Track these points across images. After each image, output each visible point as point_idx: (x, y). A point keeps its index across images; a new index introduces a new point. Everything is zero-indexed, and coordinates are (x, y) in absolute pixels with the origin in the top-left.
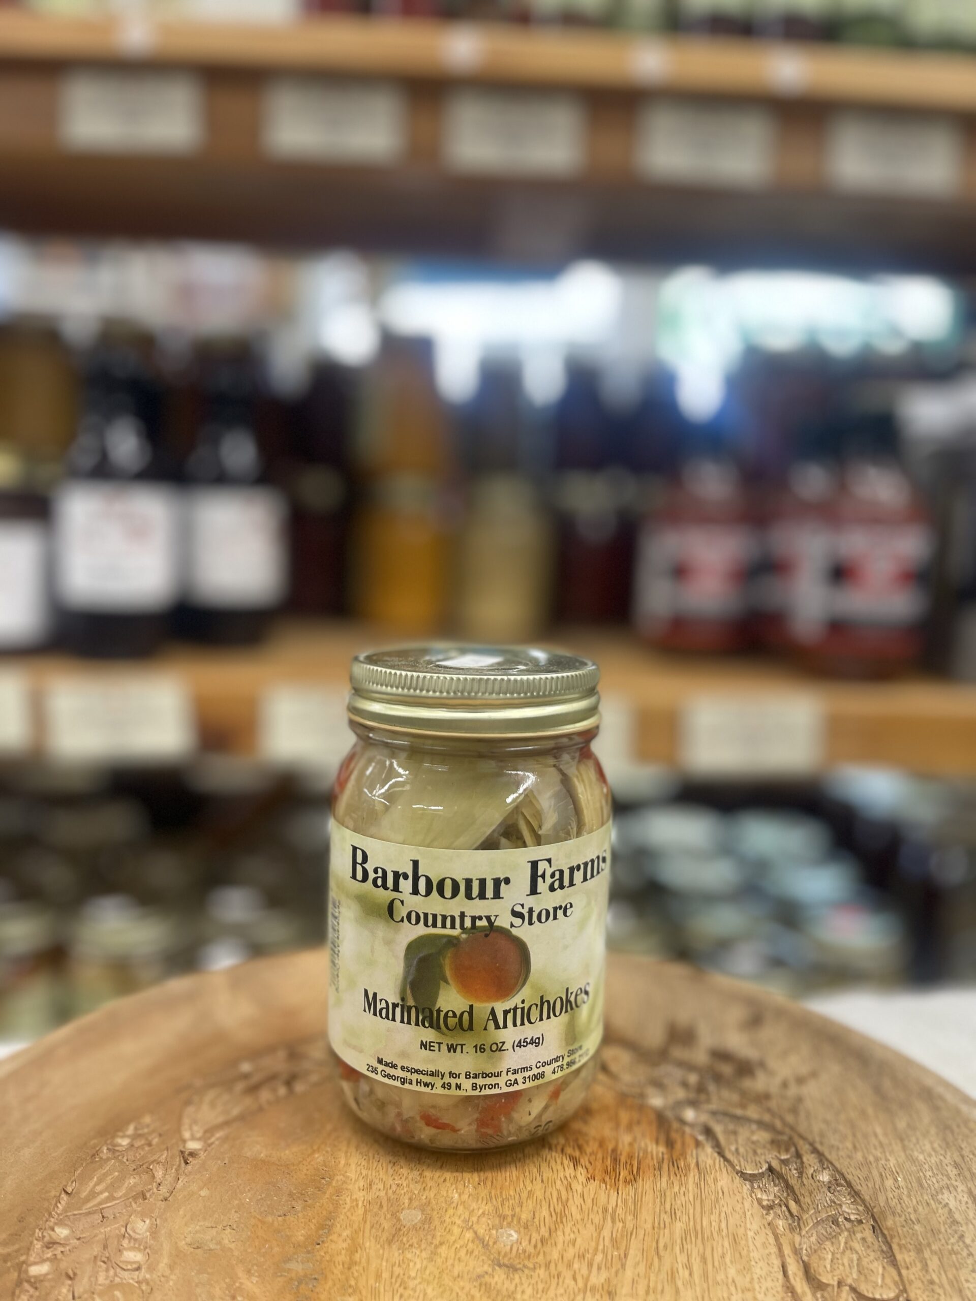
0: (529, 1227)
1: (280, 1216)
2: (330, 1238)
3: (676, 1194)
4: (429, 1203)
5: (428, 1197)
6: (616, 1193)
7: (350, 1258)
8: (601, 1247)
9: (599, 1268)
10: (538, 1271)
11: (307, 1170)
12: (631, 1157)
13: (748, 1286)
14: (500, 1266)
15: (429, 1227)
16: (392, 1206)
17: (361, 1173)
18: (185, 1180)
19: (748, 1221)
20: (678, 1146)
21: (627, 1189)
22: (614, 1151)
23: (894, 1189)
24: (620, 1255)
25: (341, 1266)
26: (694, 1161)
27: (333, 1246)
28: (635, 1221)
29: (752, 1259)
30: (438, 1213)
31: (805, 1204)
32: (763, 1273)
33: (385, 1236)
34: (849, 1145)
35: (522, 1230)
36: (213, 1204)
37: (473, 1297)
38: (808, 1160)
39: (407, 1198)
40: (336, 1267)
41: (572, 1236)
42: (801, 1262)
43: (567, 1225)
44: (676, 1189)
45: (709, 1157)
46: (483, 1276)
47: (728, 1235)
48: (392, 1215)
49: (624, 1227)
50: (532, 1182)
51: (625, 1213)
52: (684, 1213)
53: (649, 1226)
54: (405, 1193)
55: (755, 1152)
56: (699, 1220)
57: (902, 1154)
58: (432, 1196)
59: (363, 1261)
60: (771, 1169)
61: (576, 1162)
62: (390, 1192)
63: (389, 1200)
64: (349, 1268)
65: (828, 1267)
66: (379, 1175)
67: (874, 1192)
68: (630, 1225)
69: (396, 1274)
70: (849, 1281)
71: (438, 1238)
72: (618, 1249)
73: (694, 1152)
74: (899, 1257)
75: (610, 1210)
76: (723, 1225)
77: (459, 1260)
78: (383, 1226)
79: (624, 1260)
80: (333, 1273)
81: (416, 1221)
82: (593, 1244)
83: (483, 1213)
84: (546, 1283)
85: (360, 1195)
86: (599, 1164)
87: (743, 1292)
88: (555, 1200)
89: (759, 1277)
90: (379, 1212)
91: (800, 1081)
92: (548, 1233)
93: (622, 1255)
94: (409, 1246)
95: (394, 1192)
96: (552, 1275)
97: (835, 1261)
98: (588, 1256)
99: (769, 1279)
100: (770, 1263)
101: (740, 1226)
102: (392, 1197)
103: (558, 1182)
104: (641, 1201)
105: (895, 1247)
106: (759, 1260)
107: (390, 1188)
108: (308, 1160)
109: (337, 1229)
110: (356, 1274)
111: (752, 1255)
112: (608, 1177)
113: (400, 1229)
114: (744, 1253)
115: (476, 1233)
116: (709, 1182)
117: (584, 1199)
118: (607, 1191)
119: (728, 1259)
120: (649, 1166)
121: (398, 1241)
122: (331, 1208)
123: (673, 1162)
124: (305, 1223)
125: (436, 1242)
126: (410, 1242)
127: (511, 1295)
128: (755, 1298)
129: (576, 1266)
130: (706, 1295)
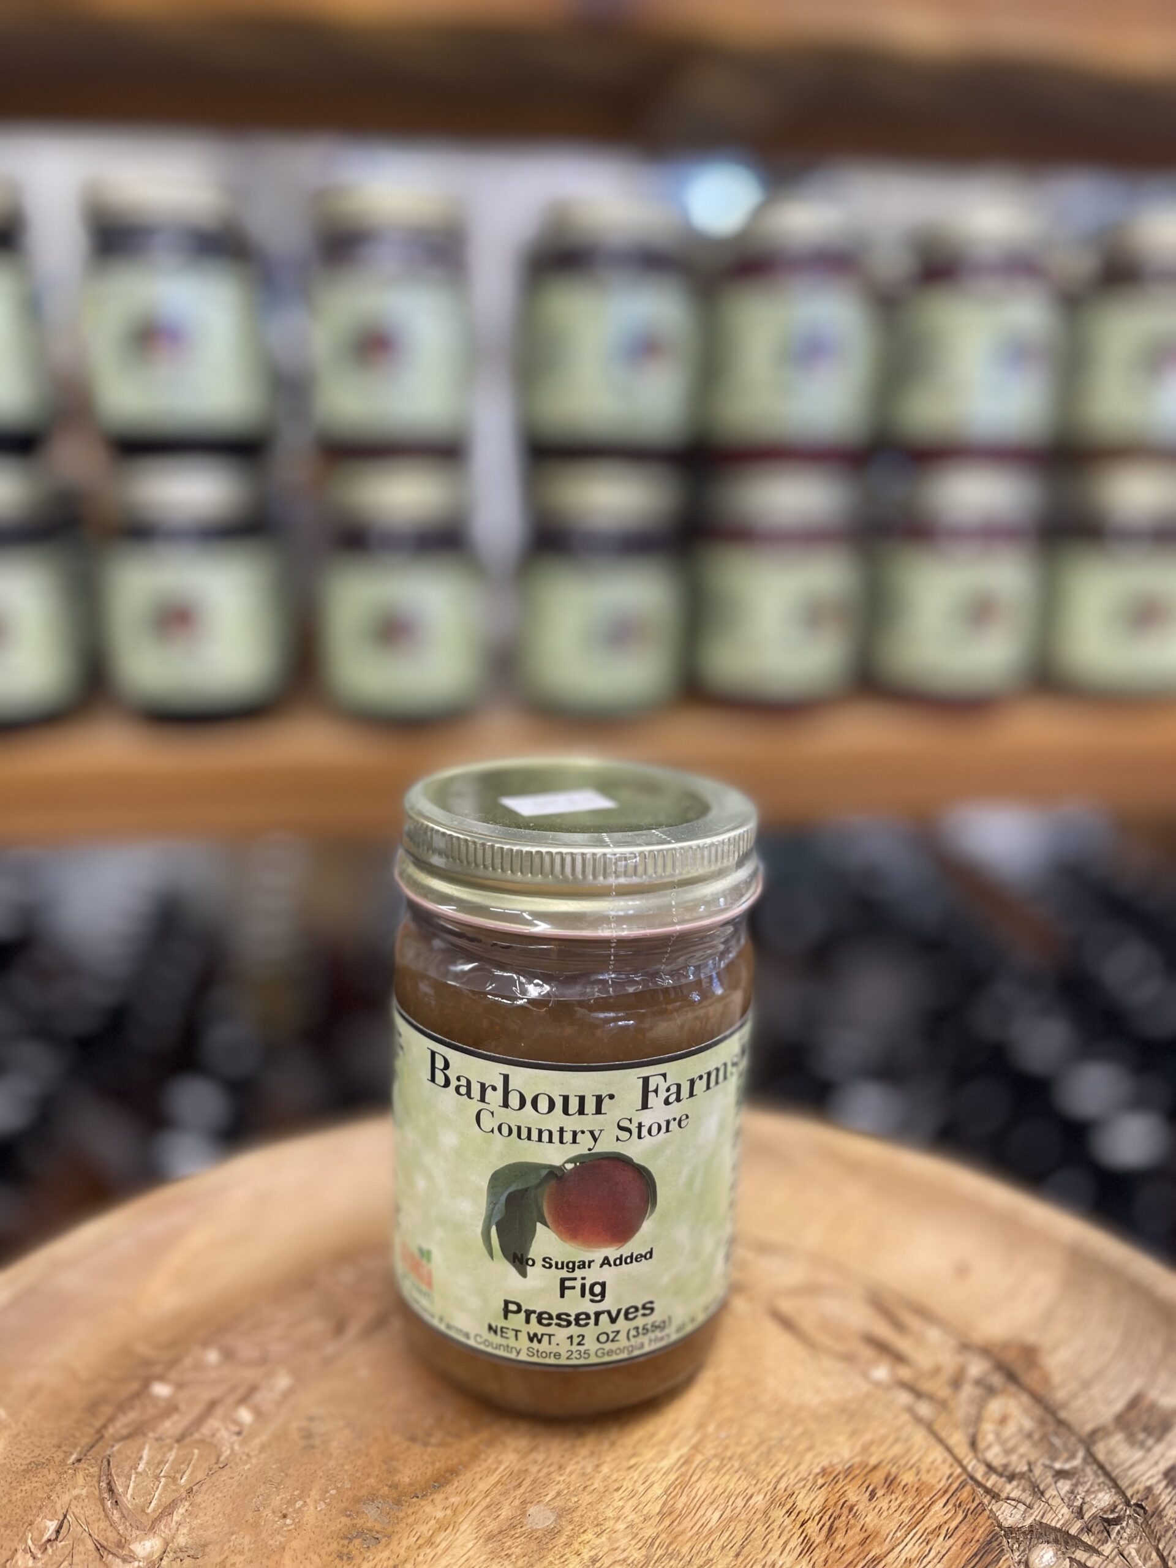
2: (435, 1496)
4: (576, 1509)
5: (580, 1502)
7: (433, 1534)
15: (547, 1543)
16: (531, 1491)
25: (415, 1539)
27: (428, 1509)
30: (573, 1529)
33: (492, 1526)
39: (556, 1491)
40: (408, 1537)
48: (521, 1503)
50: (723, 1548)
54: (560, 1481)
58: (585, 1503)
59: (443, 1545)
62: (545, 1471)
63: (534, 1482)
64: (419, 1548)
71: (546, 1563)
78: (500, 1513)
80: (399, 1544)
81: (541, 1526)
83: (625, 1560)
90: (512, 1492)
94: (506, 1555)
95: (549, 1474)
102: (539, 1480)
107: (550, 1466)
109: (449, 1489)
110: (421, 1558)
113: (514, 1527)
121: (500, 1540)
122: (467, 1458)
124: (427, 1462)
126: (510, 1552)
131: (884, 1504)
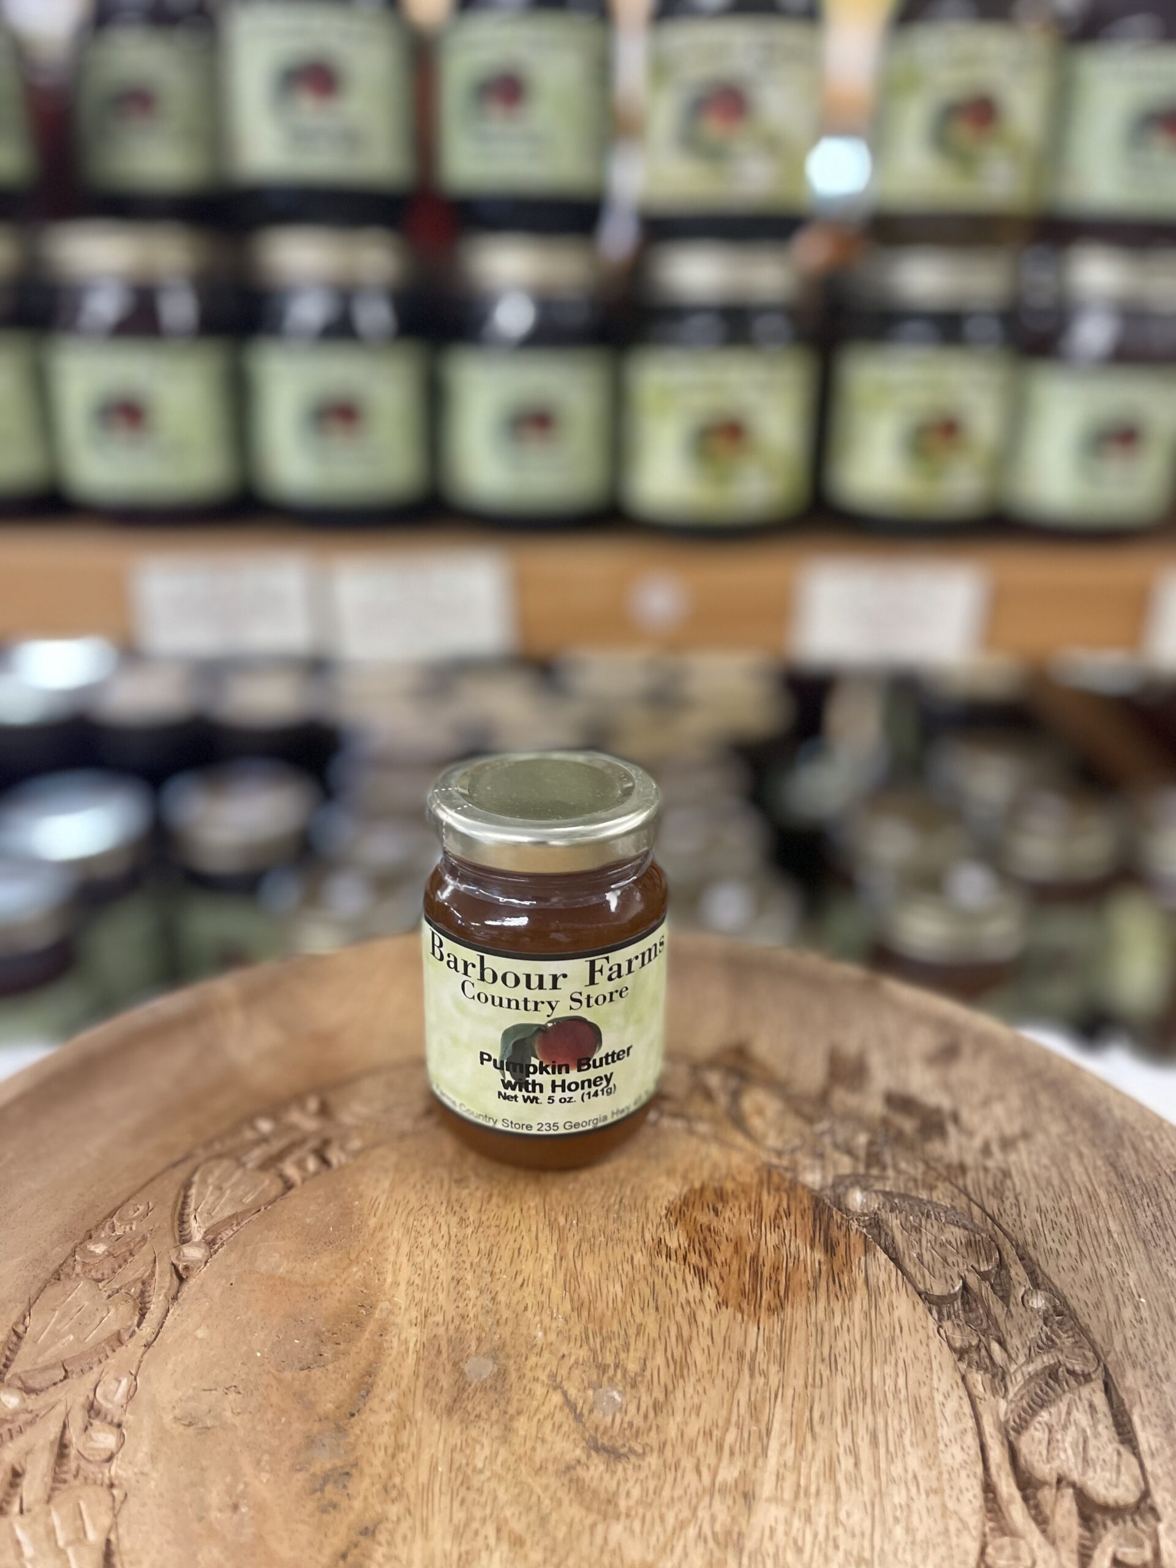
0: (640, 1386)
1: (302, 1369)
2: (369, 1404)
3: (837, 1331)
4: (504, 1344)
5: (503, 1337)
6: (756, 1329)
7: (395, 1437)
8: (734, 1418)
9: (732, 1453)
10: (648, 1459)
11: (342, 1293)
12: (776, 1269)
13: (935, 1485)
14: (597, 1450)
15: (503, 1386)
16: (453, 1350)
17: (413, 1297)
18: (177, 1312)
19: (935, 1377)
20: (841, 1250)
21: (771, 1321)
22: (755, 1258)
23: (1135, 1322)
24: (760, 1431)
25: (383, 1452)
26: (863, 1275)
27: (372, 1419)
28: (781, 1373)
29: (940, 1439)
30: (515, 1362)
31: (1013, 1349)
32: (956, 1466)
33: (443, 1401)
34: (1074, 1251)
35: (628, 1389)
36: (212, 1353)
37: (560, 1503)
38: (1017, 1274)
39: (475, 1339)
40: (375, 1455)
41: (696, 1400)
42: (1006, 1443)
43: (689, 1382)
44: (837, 1321)
45: (883, 1269)
46: (574, 1468)
47: (907, 1398)
48: (455, 1364)
49: (767, 1384)
50: (643, 1309)
51: (768, 1362)
52: (848, 1360)
53: (801, 1382)
54: (471, 1331)
55: (945, 1260)
56: (867, 1374)
57: (1147, 1267)
58: (508, 1334)
59: (413, 1442)
60: (965, 1287)
61: (702, 1275)
62: (452, 1327)
63: (450, 1341)
64: (394, 1456)
65: (1044, 1452)
66: (438, 1299)
67: (1107, 1328)
68: (774, 1381)
69: (456, 1465)
70: (1073, 1478)
71: (515, 1403)
72: (757, 1420)
73: (863, 1259)
74: (1141, 1437)
75: (748, 1357)
76: (901, 1382)
77: (543, 1441)
78: (440, 1385)
79: (765, 1440)
80: (371, 1465)
81: (484, 1377)
82: (724, 1413)
83: (576, 1362)
84: (659, 1478)
85: (412, 1334)
86: (733, 1281)
87: (927, 1495)
88: (673, 1339)
89: (950, 1469)
90: (437, 1361)
91: (1007, 1144)
92: (664, 1394)
93: (764, 1432)
94: (476, 1416)
95: (457, 1329)
96: (667, 1465)
97: (1054, 1444)
98: (715, 1433)
99: (963, 1474)
100: (965, 1447)
101: (925, 1384)
102: (453, 1339)
103: (678, 1310)
104: (790, 1342)
105: (1136, 1419)
106: (950, 1441)
107: (452, 1321)
108: (343, 1277)
109: (378, 1390)
110: (402, 1466)
111: (939, 1431)
112: (746, 1301)
113: (464, 1389)
114: (929, 1429)
115: (565, 1394)
116: (882, 1311)
117: (712, 1338)
118: (743, 1326)
119: (907, 1441)
120: (801, 1284)
121: (460, 1408)
122: (372, 1356)
123: (834, 1276)
124: (337, 1379)
125: (512, 1410)
126: (477, 1412)
127: (611, 1500)
128: (944, 1506)
129: (700, 1450)
130: (877, 1500)
131: (728, 1214)
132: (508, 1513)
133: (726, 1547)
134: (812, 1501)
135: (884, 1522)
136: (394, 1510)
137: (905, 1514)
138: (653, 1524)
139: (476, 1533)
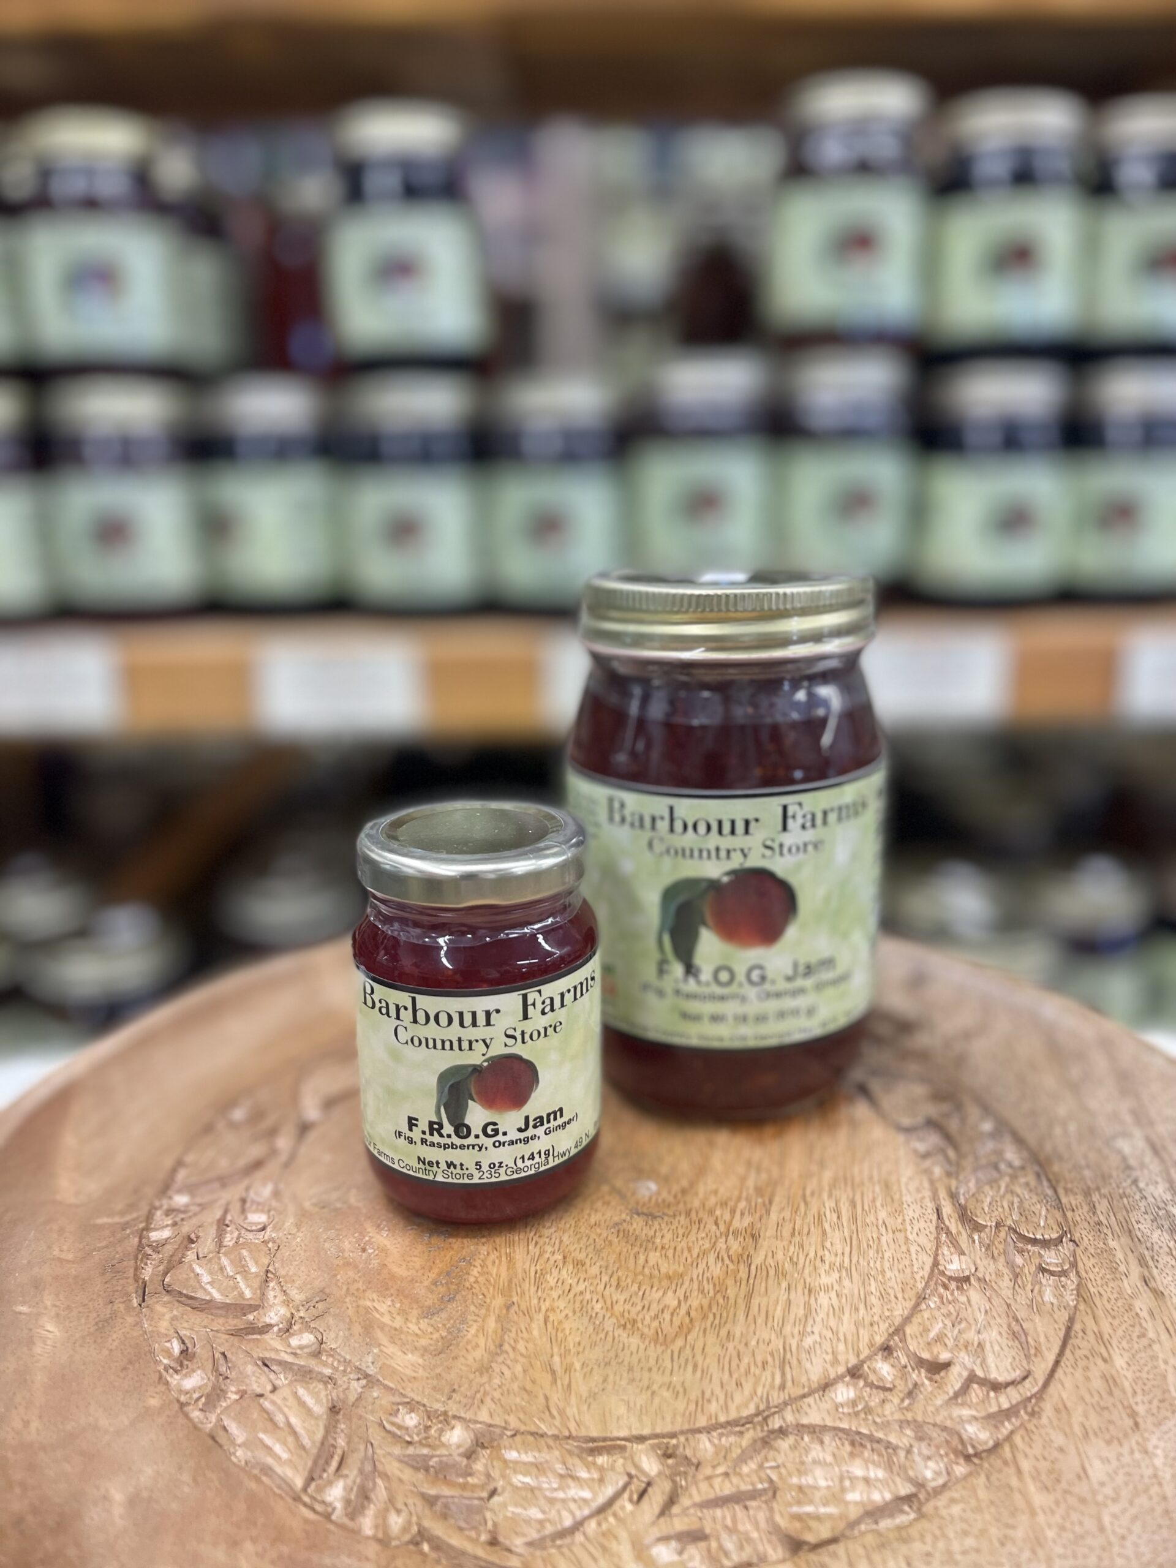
0: (669, 1180)
6: (761, 1148)
8: (744, 1195)
9: (742, 1214)
10: (677, 1218)
13: (900, 1227)
14: (638, 1214)
19: (902, 1169)
23: (1063, 1136)
24: (764, 1202)
28: (781, 1171)
29: (905, 1203)
31: (964, 1151)
32: (916, 1216)
35: (661, 1182)
37: (611, 1243)
38: (971, 1110)
41: (714, 1187)
42: (957, 1206)
43: (709, 1177)
46: (621, 1224)
47: (879, 1182)
49: (769, 1176)
51: (771, 1165)
56: (848, 1169)
57: (1073, 1103)
60: (930, 1122)
65: (986, 1210)
67: (1041, 1138)
68: (775, 1175)
70: (1009, 1222)
72: (762, 1196)
73: (847, 1106)
74: (1064, 1200)
75: (755, 1162)
76: (875, 1174)
77: (595, 1209)
79: (768, 1206)
82: (736, 1193)
84: (687, 1228)
87: (894, 1232)
89: (912, 1218)
91: (968, 1036)
92: (689, 1184)
93: (767, 1202)
96: (692, 1221)
97: (994, 1203)
98: (731, 1203)
99: (922, 1221)
100: (923, 1206)
101: (893, 1173)
105: (1061, 1192)
106: (913, 1203)
111: (904, 1199)
114: (897, 1197)
115: (612, 1184)
116: (861, 1136)
118: (751, 1147)
119: (878, 1204)
127: (650, 1240)
128: (907, 1238)
129: (718, 1213)
130: (855, 1236)
132: (572, 1249)
133: (739, 1262)
134: (805, 1238)
135: (859, 1247)
136: (484, 1250)
137: (876, 1241)
138: (682, 1252)
139: (548, 1259)
